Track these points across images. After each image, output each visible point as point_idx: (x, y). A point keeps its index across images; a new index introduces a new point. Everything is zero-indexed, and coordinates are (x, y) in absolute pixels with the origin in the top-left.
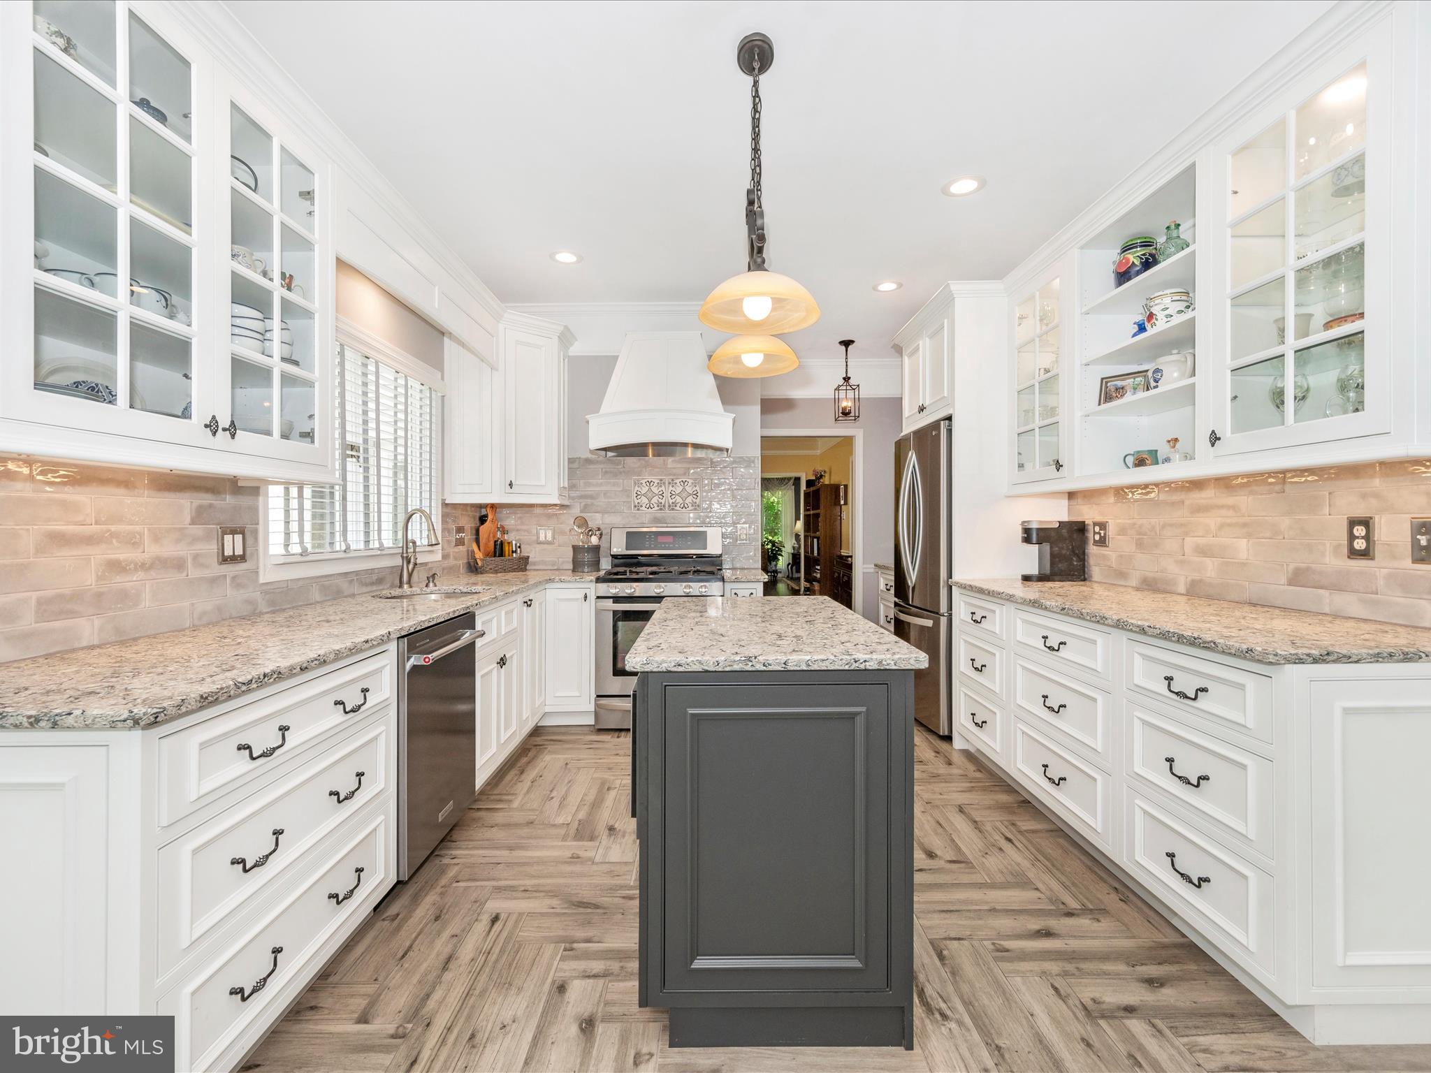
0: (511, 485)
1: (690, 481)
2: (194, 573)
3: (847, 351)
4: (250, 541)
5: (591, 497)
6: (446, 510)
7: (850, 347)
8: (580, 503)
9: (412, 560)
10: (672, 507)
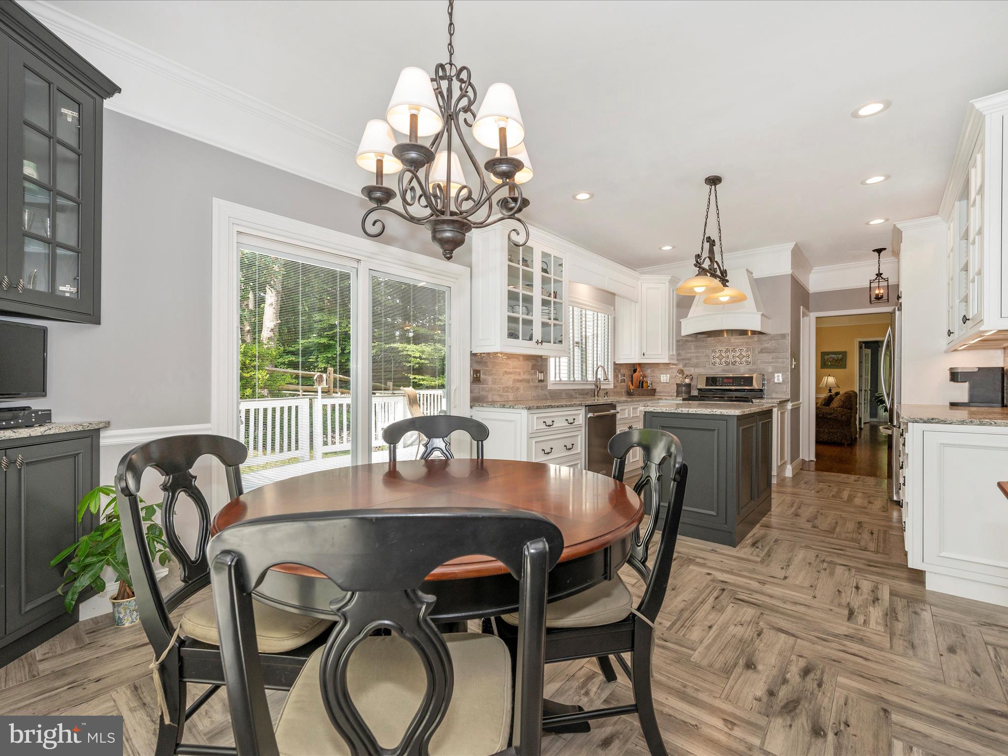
0: (644, 355)
1: (745, 349)
2: (532, 384)
3: (879, 255)
4: (545, 376)
6: (616, 366)
8: (683, 362)
9: (599, 387)
10: (734, 363)
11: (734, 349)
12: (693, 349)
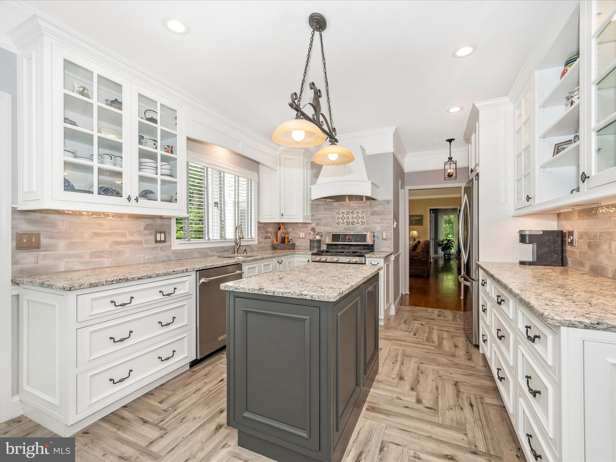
0: (282, 215)
1: (361, 212)
2: (145, 246)
3: (450, 144)
4: (167, 236)
5: (320, 219)
7: (452, 142)
8: (316, 222)
9: (239, 244)
11: (353, 212)
12: (323, 211)
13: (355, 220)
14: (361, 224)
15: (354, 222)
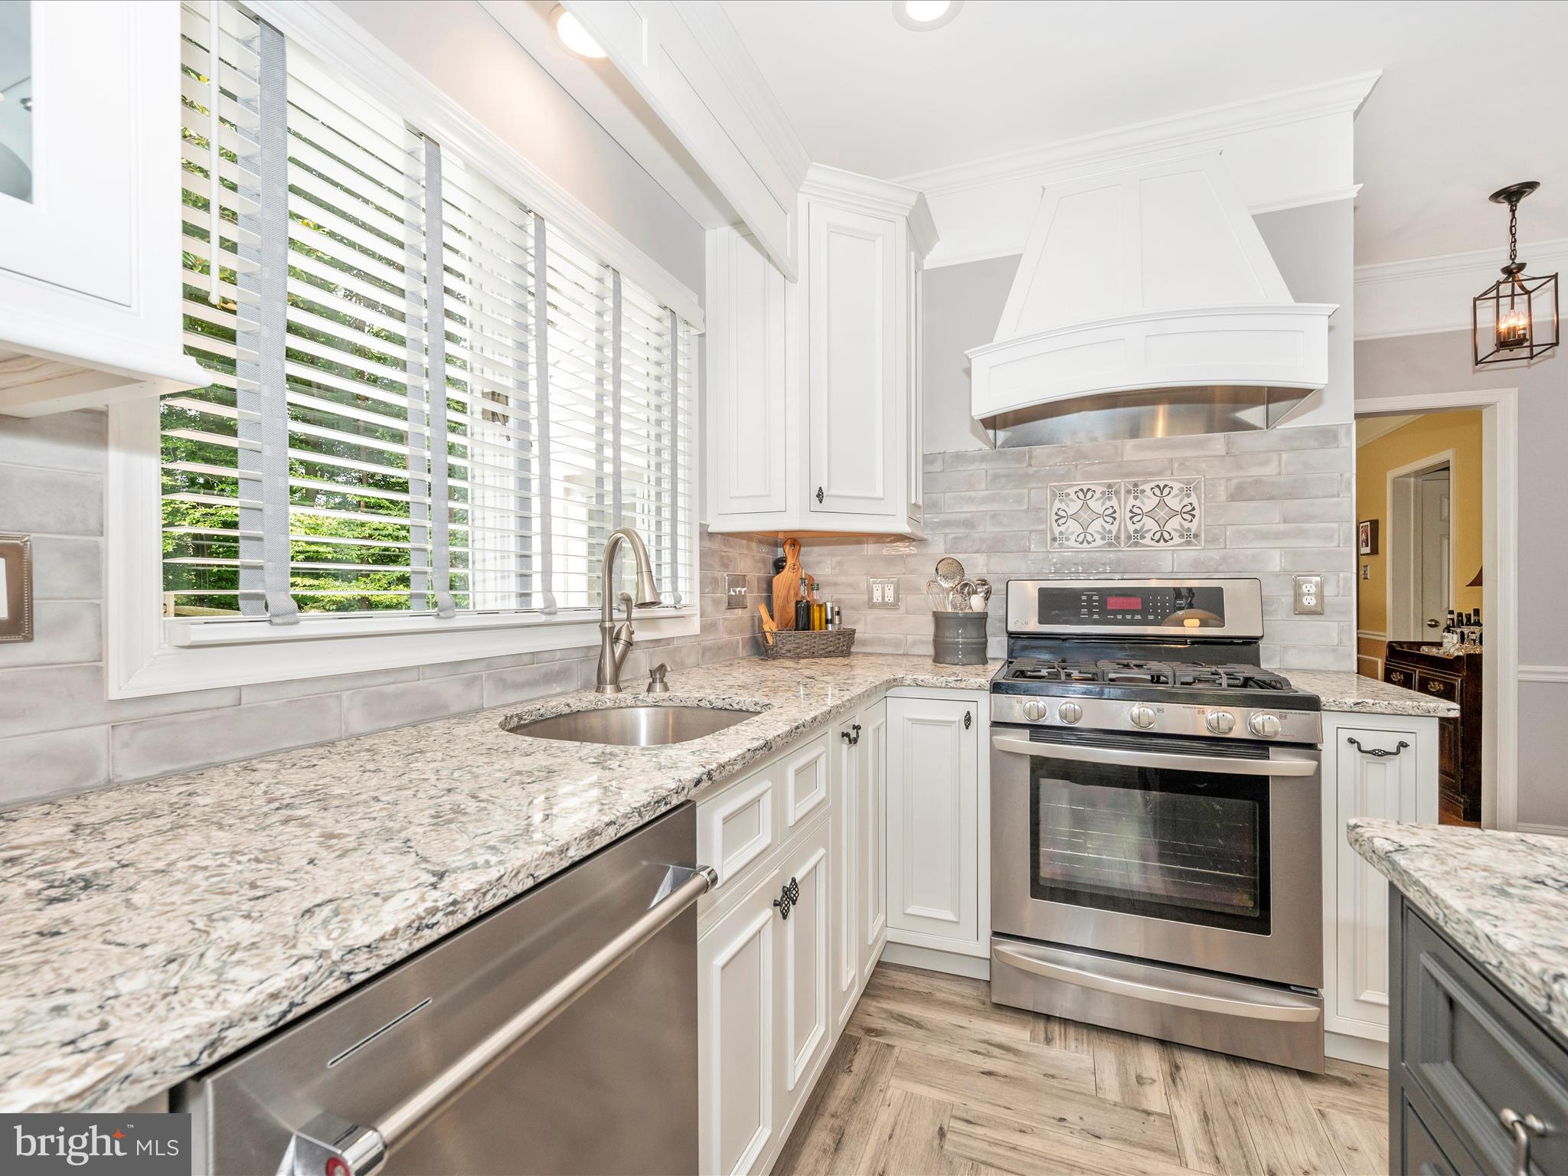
0: (820, 496)
1: (1176, 485)
3: (1513, 209)
5: (969, 524)
6: (708, 544)
7: (1520, 201)
8: (946, 535)
9: (624, 636)
10: (1136, 539)
11: (1136, 485)
12: (983, 486)
13: (1149, 524)
14: (1177, 540)
15: (1140, 533)
